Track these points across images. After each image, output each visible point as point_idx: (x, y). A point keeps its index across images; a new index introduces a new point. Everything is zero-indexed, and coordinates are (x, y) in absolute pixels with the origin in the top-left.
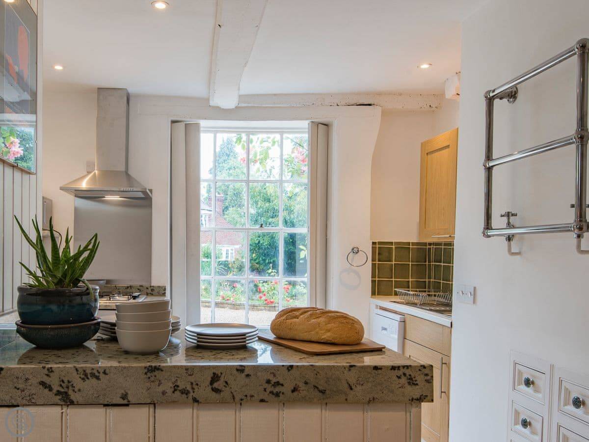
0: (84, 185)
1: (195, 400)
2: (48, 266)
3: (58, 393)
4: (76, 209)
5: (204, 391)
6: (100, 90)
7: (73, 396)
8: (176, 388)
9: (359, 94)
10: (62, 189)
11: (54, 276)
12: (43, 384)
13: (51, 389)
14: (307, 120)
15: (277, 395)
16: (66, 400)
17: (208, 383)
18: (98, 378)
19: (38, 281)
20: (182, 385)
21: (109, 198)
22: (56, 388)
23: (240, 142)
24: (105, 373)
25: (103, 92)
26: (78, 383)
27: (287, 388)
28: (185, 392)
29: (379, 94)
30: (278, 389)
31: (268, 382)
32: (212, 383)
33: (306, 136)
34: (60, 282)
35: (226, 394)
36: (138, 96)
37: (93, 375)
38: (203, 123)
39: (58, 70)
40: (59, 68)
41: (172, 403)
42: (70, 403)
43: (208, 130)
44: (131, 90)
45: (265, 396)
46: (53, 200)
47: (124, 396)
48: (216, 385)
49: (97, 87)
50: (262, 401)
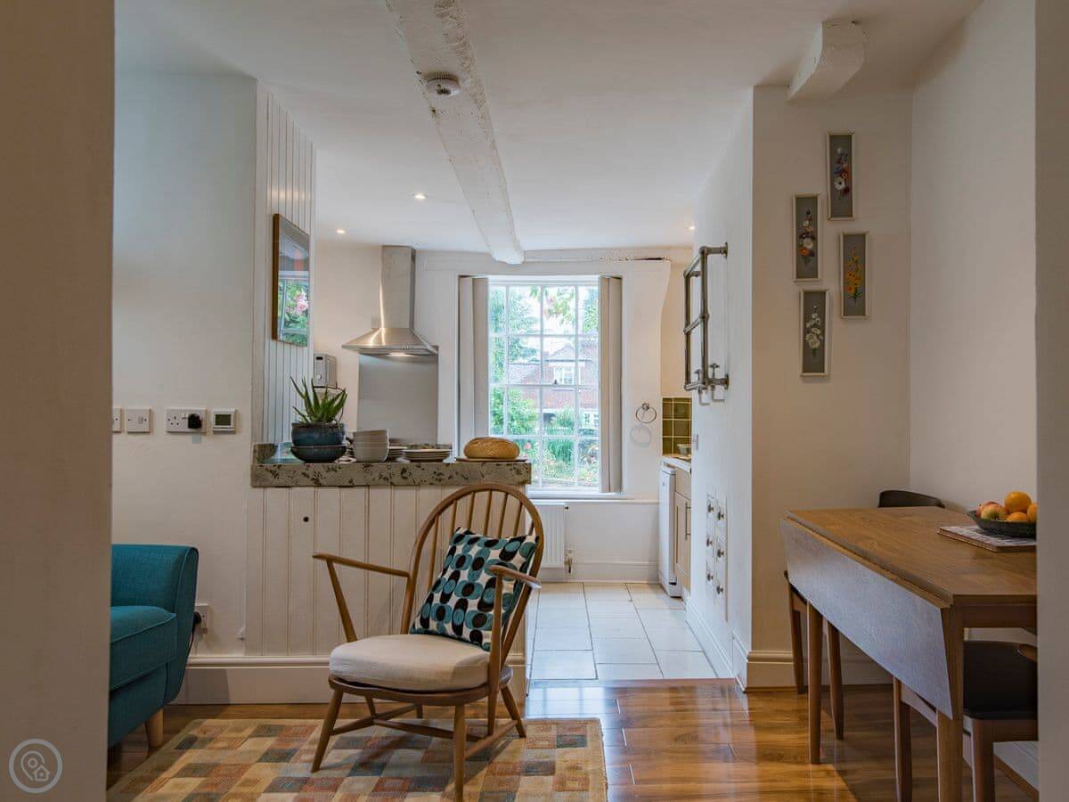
0: (371, 343)
1: (392, 484)
2: (311, 410)
3: (313, 479)
4: (360, 366)
5: (397, 479)
6: (384, 247)
7: (321, 481)
8: (381, 477)
9: (647, 248)
10: (344, 347)
11: (316, 417)
12: (304, 474)
13: (308, 477)
14: (596, 274)
15: (440, 480)
16: (318, 484)
17: (400, 472)
18: (336, 471)
19: (306, 420)
20: (384, 474)
21: (394, 355)
22: (311, 476)
23: (536, 294)
24: (340, 468)
25: (388, 250)
26: (324, 474)
27: (446, 477)
28: (386, 479)
29: (669, 248)
30: (441, 477)
31: (435, 473)
32: (402, 473)
33: (596, 288)
34: (320, 420)
35: (410, 480)
36: (423, 251)
37: (333, 469)
38: (491, 278)
39: (340, 234)
40: (341, 232)
41: (377, 486)
42: (320, 485)
43: (498, 283)
44: (415, 247)
45: (433, 481)
46: (338, 358)
47: (351, 482)
48: (404, 475)
49: (381, 244)
50: (431, 484)
